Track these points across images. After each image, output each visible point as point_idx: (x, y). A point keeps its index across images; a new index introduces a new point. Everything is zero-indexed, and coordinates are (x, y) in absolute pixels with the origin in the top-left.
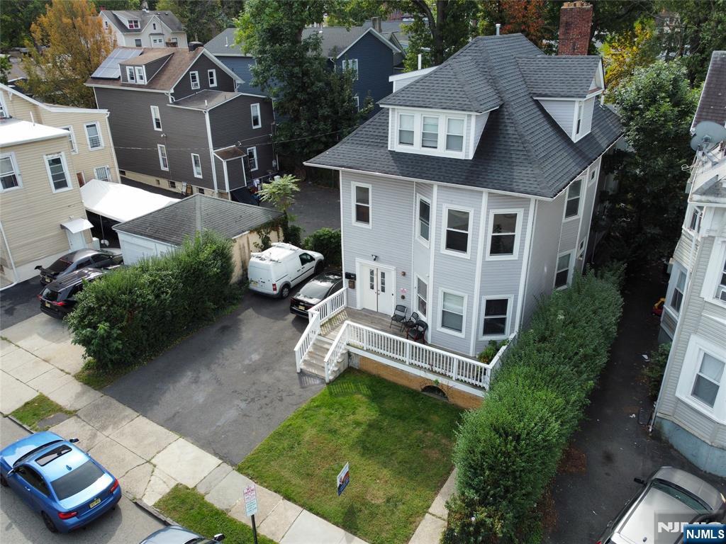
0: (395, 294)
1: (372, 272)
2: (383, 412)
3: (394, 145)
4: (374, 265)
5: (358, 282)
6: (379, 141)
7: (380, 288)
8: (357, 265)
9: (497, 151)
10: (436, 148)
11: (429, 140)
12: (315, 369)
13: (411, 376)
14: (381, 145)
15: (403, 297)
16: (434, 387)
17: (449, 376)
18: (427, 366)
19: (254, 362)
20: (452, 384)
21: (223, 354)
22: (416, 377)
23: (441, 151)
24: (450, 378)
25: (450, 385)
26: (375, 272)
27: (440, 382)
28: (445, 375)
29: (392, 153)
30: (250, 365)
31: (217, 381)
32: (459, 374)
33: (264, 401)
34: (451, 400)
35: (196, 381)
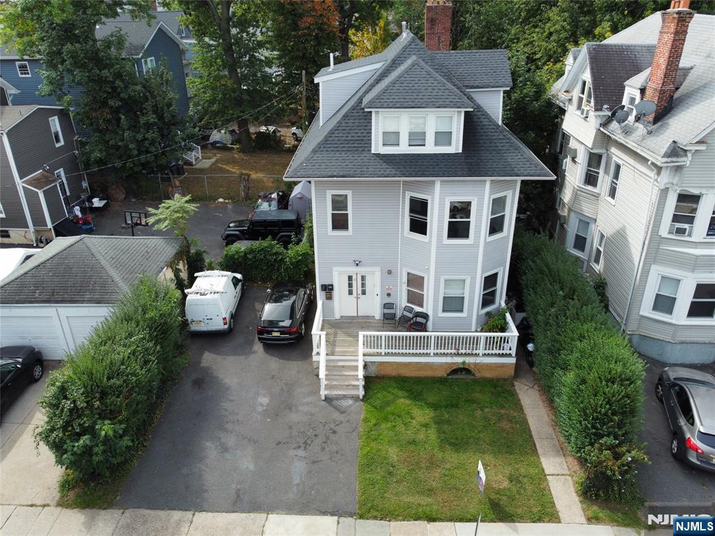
0: (379, 294)
1: (350, 278)
2: (435, 406)
3: (378, 147)
4: (352, 270)
5: (335, 293)
6: (356, 145)
7: (360, 292)
8: (335, 274)
9: (482, 142)
10: (424, 145)
11: (417, 138)
12: (340, 389)
13: (437, 366)
14: (361, 149)
15: (389, 295)
16: (461, 368)
17: (476, 354)
18: (453, 351)
19: (267, 406)
20: (478, 360)
21: (226, 410)
22: (442, 364)
23: (430, 148)
24: (477, 355)
25: (478, 361)
26: (354, 277)
27: (467, 361)
28: (472, 354)
29: (378, 155)
30: (266, 410)
31: (249, 440)
32: (486, 350)
33: (318, 441)
34: (478, 375)
35: (225, 449)
